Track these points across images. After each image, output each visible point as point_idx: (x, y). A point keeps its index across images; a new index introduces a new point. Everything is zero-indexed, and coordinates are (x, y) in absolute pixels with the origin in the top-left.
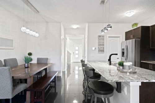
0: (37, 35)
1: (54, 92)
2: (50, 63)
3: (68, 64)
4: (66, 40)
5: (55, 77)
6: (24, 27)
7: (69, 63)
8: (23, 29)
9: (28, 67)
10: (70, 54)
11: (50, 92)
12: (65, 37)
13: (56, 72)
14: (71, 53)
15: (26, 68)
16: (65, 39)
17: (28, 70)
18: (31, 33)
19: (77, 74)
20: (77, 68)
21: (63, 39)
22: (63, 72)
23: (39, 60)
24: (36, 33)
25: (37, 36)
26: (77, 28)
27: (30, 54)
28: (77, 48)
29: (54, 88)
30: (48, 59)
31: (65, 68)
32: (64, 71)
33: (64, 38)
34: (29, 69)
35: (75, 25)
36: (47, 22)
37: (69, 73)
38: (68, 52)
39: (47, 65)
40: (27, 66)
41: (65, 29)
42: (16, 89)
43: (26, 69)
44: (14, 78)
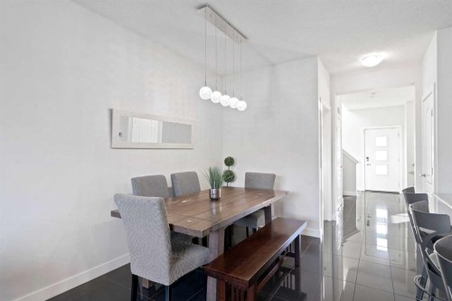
0: (242, 105)
1: (293, 288)
2: (282, 192)
3: (344, 196)
4: (337, 115)
5: (297, 239)
6: (206, 85)
7: (349, 193)
8: (205, 92)
9: (217, 200)
10: (355, 162)
11: (282, 284)
12: (332, 102)
13: (300, 223)
14: (357, 158)
15: (212, 200)
16: (333, 111)
17: (217, 208)
18: (226, 100)
19: (382, 237)
20: (381, 213)
21: (326, 110)
22: (326, 222)
23: (249, 178)
24: (241, 99)
25: (243, 109)
26: (383, 65)
27: (229, 162)
28: (381, 141)
29: (293, 277)
30: (274, 176)
31: (333, 212)
32: (330, 219)
33: (329, 107)
34: (221, 204)
35: (374, 53)
36: (273, 65)
37: (350, 227)
38: (345, 155)
39: (273, 196)
40: (214, 197)
41: (332, 77)
42: (182, 261)
43: (214, 205)
44: (176, 230)
